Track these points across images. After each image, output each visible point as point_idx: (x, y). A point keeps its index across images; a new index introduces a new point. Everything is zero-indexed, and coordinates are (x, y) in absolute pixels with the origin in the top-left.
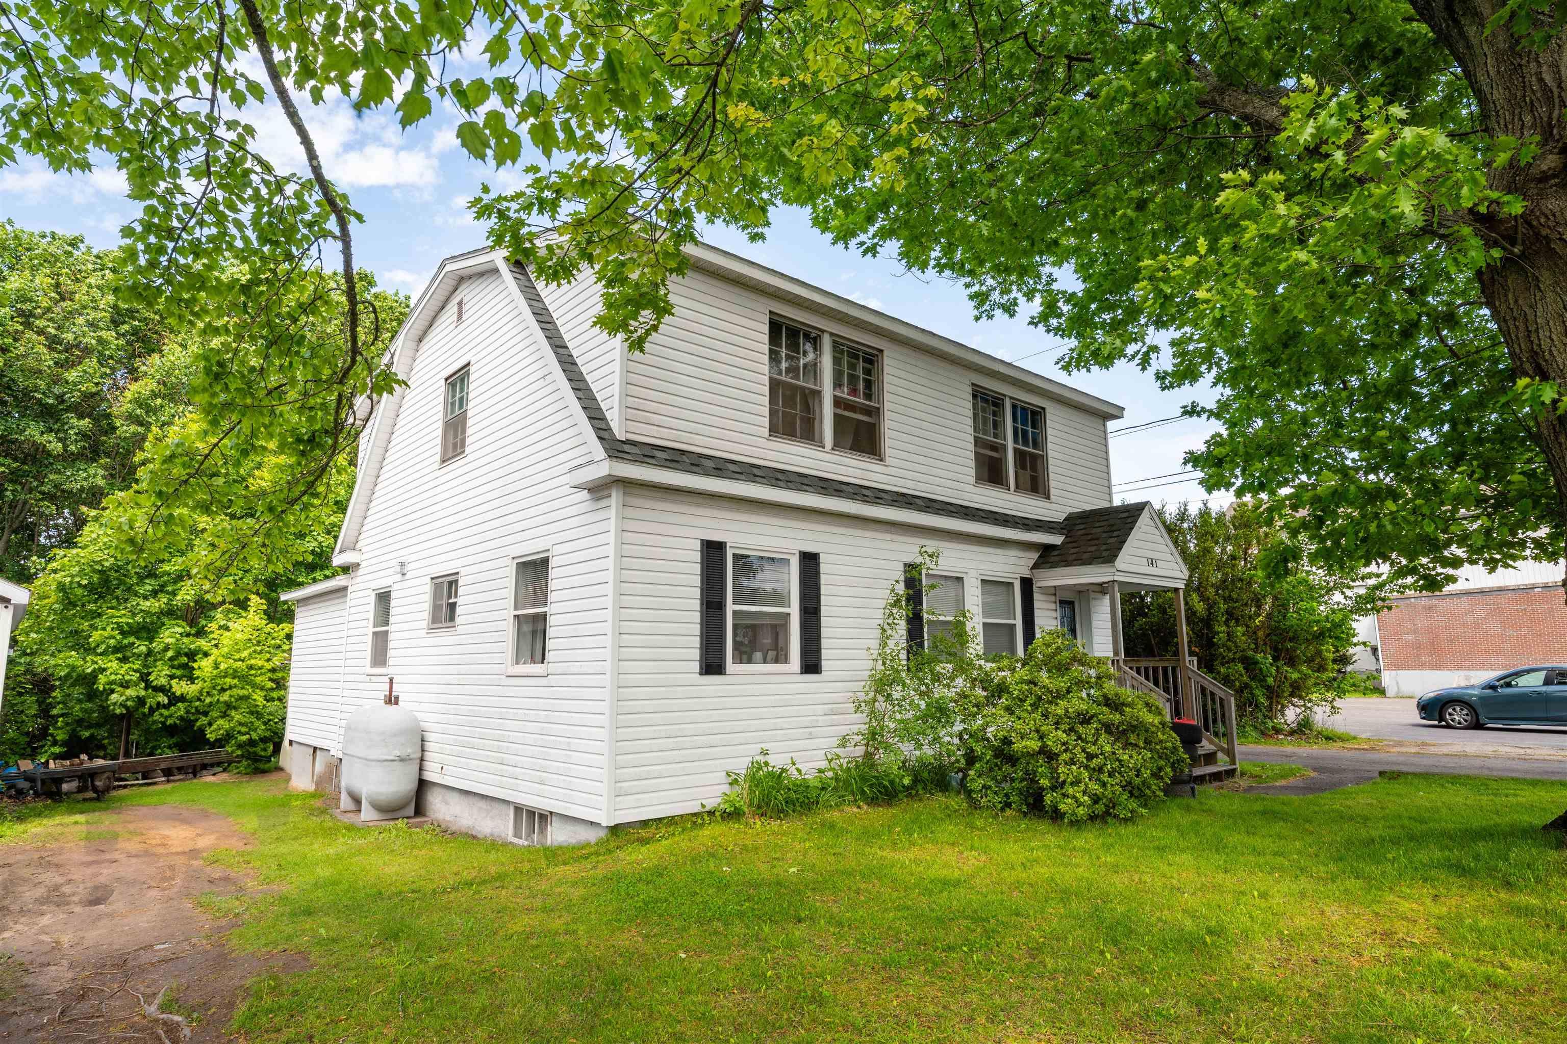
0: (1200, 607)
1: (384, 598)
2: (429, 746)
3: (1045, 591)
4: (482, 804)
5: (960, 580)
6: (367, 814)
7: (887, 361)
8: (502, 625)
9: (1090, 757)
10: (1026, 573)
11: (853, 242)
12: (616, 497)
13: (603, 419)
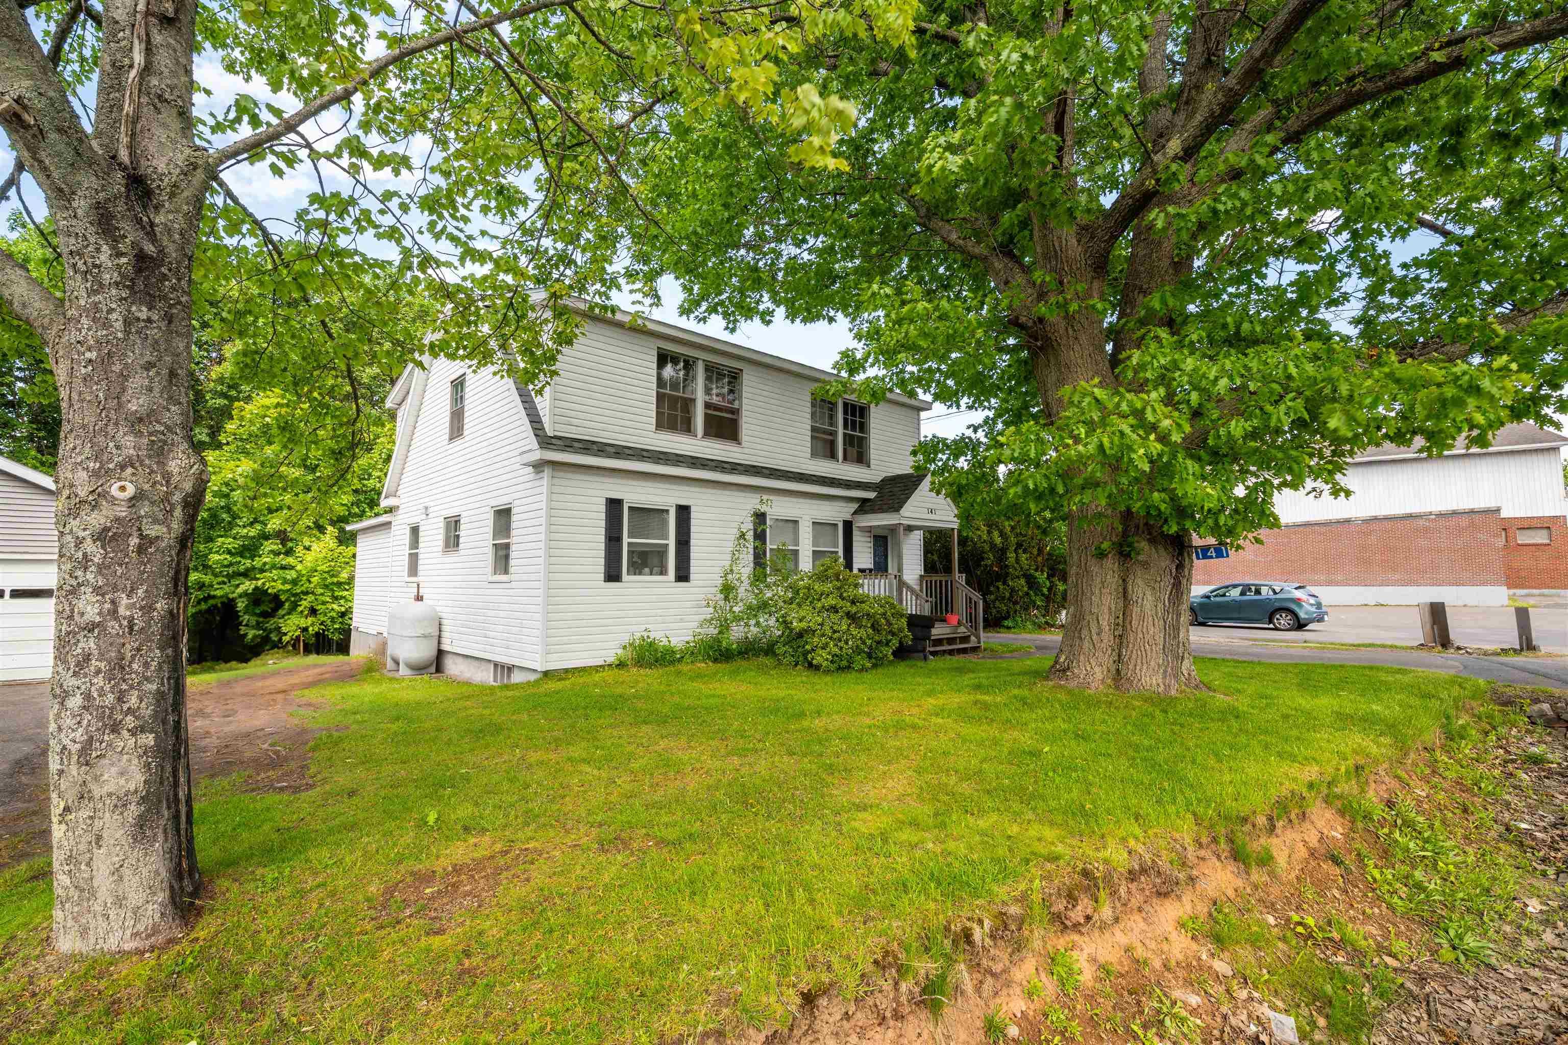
0: (998, 540)
1: (415, 530)
2: (444, 628)
3: (861, 529)
4: (476, 663)
5: (796, 522)
6: (403, 671)
7: (745, 376)
8: (486, 550)
9: (835, 632)
10: (848, 517)
11: (692, 316)
12: (547, 472)
13: (540, 422)
